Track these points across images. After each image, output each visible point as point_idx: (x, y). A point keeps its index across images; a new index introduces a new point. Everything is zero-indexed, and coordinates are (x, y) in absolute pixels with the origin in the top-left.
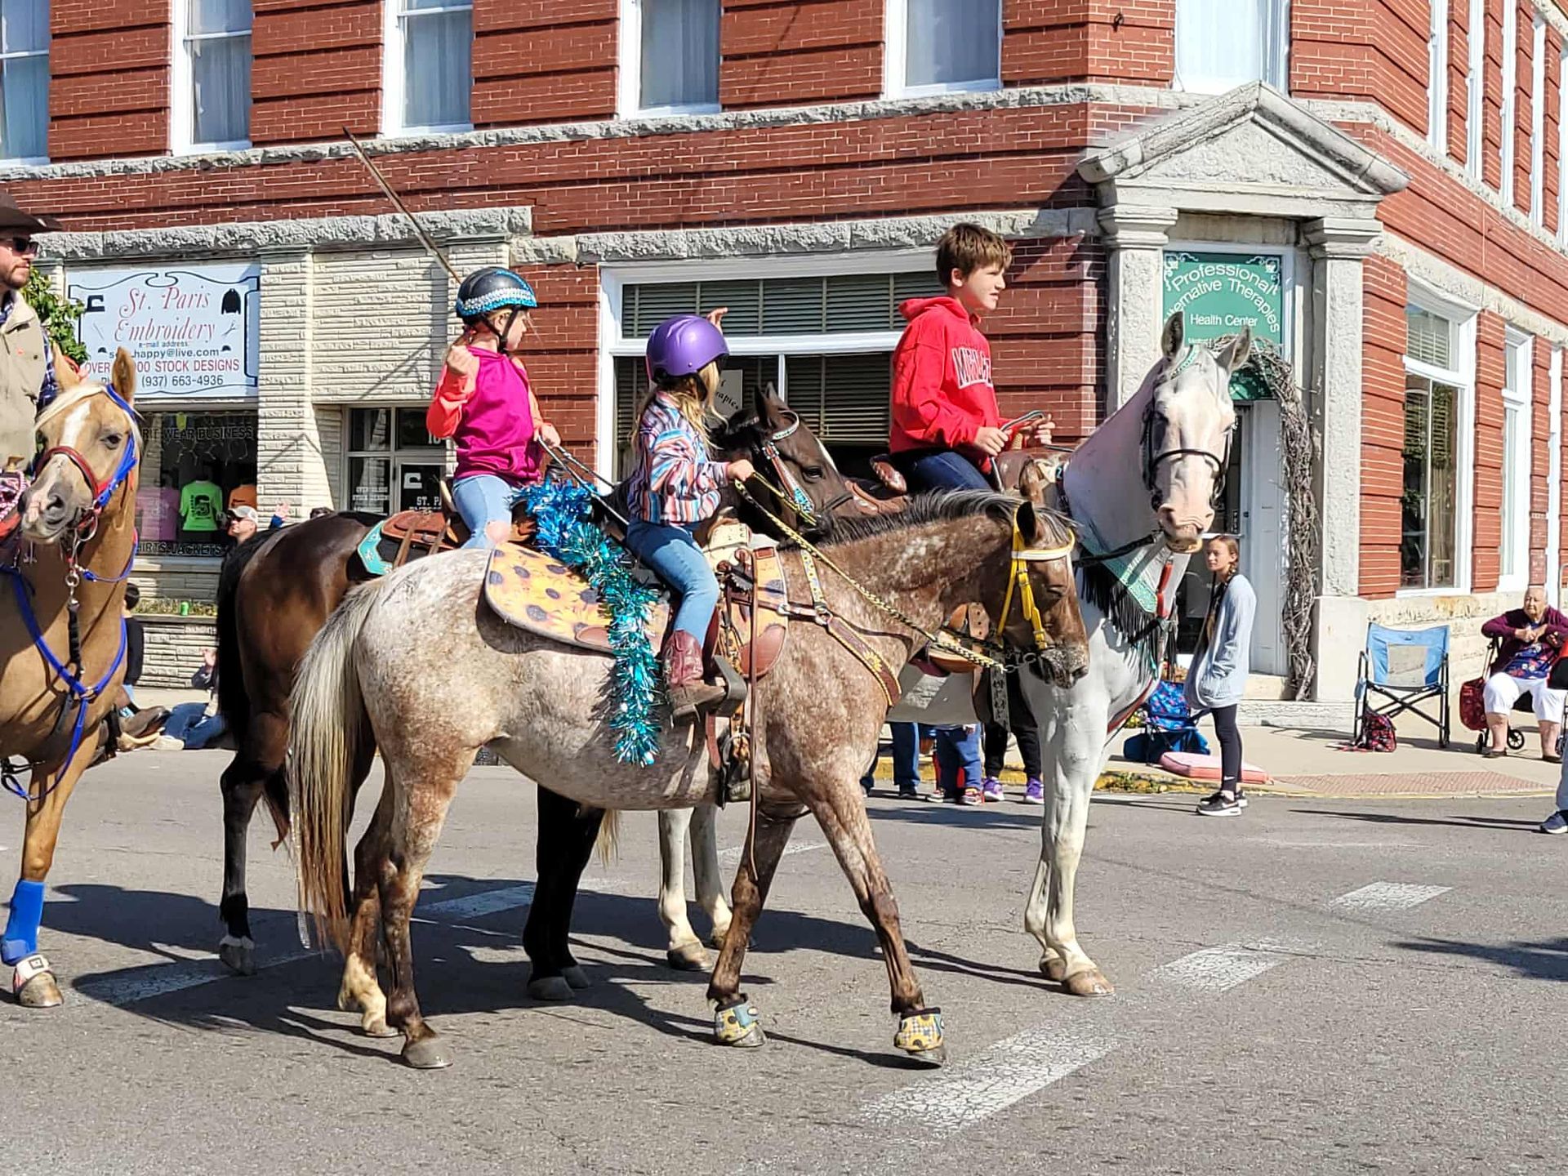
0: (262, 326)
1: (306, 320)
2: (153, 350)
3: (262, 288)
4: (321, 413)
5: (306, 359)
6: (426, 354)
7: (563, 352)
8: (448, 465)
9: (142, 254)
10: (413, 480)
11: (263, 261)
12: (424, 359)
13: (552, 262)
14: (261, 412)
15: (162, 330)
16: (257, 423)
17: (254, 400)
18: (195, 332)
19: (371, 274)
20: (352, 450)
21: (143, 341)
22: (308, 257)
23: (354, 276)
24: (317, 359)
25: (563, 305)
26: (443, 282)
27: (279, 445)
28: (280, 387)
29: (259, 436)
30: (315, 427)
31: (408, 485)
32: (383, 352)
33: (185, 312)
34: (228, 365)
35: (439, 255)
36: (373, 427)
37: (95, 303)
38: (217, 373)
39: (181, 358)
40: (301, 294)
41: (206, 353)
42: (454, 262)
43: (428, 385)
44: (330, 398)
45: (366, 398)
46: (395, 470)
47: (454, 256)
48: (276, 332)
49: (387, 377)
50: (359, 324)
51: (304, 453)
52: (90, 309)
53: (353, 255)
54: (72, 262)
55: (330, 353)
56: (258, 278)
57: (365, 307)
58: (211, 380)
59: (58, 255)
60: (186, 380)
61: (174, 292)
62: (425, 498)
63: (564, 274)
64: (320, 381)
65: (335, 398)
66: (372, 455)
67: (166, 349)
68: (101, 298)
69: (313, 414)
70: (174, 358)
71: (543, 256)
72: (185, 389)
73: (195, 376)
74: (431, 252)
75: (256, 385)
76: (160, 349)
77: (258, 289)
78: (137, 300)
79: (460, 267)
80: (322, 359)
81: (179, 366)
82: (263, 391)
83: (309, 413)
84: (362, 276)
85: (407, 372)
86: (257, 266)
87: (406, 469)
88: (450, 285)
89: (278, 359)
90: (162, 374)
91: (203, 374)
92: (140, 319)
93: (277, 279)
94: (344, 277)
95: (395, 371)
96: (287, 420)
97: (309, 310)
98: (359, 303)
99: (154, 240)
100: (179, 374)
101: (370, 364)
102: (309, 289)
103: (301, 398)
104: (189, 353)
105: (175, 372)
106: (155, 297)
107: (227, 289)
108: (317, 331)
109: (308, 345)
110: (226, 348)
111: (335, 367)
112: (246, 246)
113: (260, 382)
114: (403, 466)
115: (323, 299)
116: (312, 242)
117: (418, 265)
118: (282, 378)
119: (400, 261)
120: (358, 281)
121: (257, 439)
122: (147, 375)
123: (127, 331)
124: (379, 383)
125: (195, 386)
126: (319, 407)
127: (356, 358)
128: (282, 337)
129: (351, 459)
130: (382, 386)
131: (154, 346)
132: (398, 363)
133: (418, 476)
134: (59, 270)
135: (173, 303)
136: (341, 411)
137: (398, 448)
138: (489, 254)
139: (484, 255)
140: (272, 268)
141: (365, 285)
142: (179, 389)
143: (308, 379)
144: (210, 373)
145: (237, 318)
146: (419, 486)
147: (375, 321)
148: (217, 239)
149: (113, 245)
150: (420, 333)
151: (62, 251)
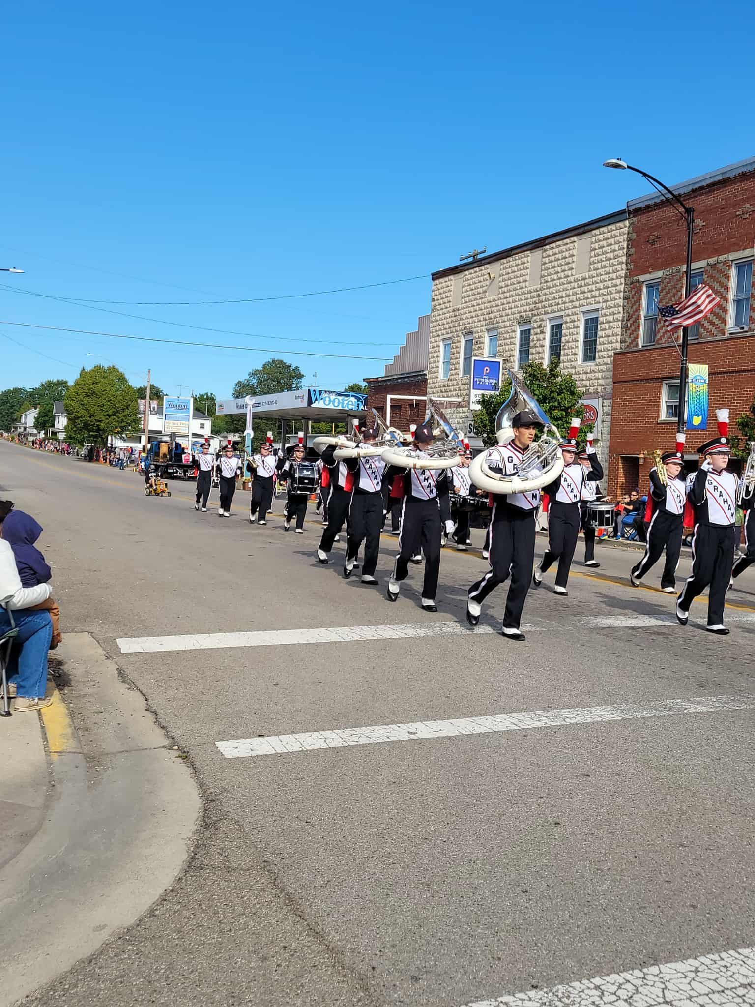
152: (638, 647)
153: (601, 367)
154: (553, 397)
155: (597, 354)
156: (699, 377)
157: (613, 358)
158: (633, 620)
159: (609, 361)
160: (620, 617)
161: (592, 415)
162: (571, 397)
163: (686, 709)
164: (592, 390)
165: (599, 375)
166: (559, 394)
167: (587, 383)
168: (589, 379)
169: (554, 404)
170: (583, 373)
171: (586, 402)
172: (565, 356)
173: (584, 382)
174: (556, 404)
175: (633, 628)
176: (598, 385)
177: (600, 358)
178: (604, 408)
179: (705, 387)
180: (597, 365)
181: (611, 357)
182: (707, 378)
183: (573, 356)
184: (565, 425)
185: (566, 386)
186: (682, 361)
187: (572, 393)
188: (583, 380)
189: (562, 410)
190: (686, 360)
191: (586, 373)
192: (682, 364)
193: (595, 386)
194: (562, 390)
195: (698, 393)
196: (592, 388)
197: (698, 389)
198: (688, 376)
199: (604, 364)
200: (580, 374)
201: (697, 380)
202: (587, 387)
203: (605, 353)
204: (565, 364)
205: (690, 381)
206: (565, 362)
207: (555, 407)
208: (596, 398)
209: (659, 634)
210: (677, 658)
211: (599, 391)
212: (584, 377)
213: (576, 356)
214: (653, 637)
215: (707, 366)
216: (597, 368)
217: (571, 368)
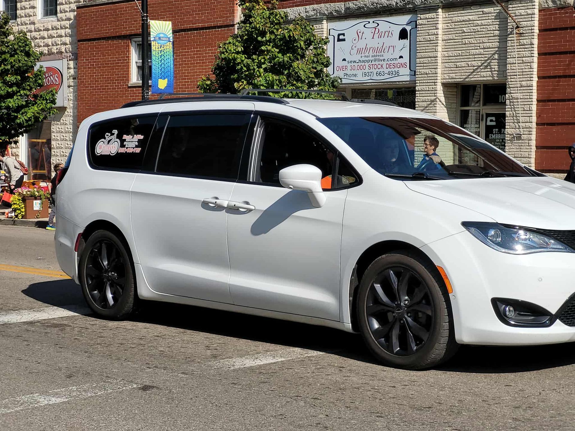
0: (418, 46)
1: (439, 42)
2: (367, 59)
3: (418, 26)
4: (446, 88)
5: (438, 61)
6: (496, 56)
7: (565, 53)
8: (506, 113)
9: (362, 12)
10: (491, 121)
11: (418, 13)
12: (495, 59)
13: (561, 6)
14: (417, 88)
15: (371, 49)
16: (415, 94)
17: (414, 82)
18: (386, 50)
19: (470, 17)
20: (462, 105)
21: (363, 55)
22: (440, 10)
23: (462, 18)
24: (444, 61)
25: (566, 29)
26: (505, 20)
27: (425, 104)
28: (426, 76)
29: (416, 100)
30: (443, 95)
31: (489, 123)
32: (476, 56)
33: (381, 40)
34: (402, 65)
35: (502, 6)
36: (474, 94)
37: (341, 37)
38: (396, 69)
39: (380, 63)
40: (436, 29)
41: (392, 60)
42: (511, 9)
43: (496, 72)
44: (450, 80)
45: (467, 80)
46: (482, 115)
47: (511, 6)
48: (424, 48)
49: (477, 69)
50: (464, 42)
51: (437, 108)
52: (339, 40)
53: (461, 9)
54: (331, 18)
55: (450, 58)
56: (416, 21)
57: (467, 34)
58: (394, 73)
59: (324, 14)
60: (382, 74)
61: (377, 30)
62: (497, 130)
63: (567, 13)
64: (445, 72)
65: (452, 80)
66: (472, 109)
67: (373, 58)
68: (344, 35)
69: (442, 89)
70: (377, 63)
71: (556, 4)
72: (382, 78)
73: (386, 71)
74: (499, 6)
75: (415, 75)
76: (370, 58)
77: (416, 27)
78: (360, 35)
79: (514, 12)
80: (446, 61)
81: (379, 66)
82: (418, 78)
83: (440, 88)
84: (466, 18)
85: (487, 66)
86: (415, 16)
87: (488, 115)
88: (509, 21)
89: (425, 61)
90: (371, 70)
91: (390, 70)
92: (361, 44)
93: (425, 22)
94: (457, 19)
95: (481, 66)
96: (429, 92)
97: (440, 37)
98: (464, 32)
99: (368, 5)
100: (379, 71)
101: (469, 63)
102: (440, 26)
103: (435, 81)
104: (384, 60)
105: (377, 70)
106: (368, 33)
107: (401, 28)
108: (443, 47)
109: (439, 55)
110: (401, 57)
111: (452, 65)
112: (410, 6)
113: (416, 73)
114: (486, 114)
115: (447, 31)
116: (442, 2)
117: (493, 11)
118: (427, 71)
119: (485, 10)
120: (464, 21)
121: (415, 102)
122: (365, 71)
123: (355, 50)
124: (474, 72)
125: (387, 76)
126: (444, 85)
127: (462, 60)
128: (427, 51)
129: (462, 111)
130: (475, 73)
131: (368, 57)
132: (483, 62)
133: (494, 119)
134: (325, 22)
135: (376, 36)
136: (456, 87)
137: (484, 104)
138: (528, 4)
139: (526, 5)
140: (422, 16)
141: (467, 23)
142: (379, 78)
143: (439, 71)
144: (393, 70)
145: (406, 42)
146: (494, 123)
147: (472, 41)
148: (397, 3)
149: (349, 8)
150: (494, 46)
151: (326, 12)
152: (26, 343)
153: (63, 23)
154: (5, 58)
155: (58, 7)
156: (162, 35)
157: (76, 13)
158: (36, 314)
159: (72, 15)
160: (24, 311)
161: (56, 78)
162: (26, 59)
163: (39, 402)
164: (54, 50)
165: (62, 32)
166: (12, 56)
167: (49, 41)
168: (51, 37)
169: (6, 68)
170: (44, 30)
171: (46, 64)
172: (22, 9)
173: (45, 40)
174: (9, 67)
175: (31, 323)
176: (61, 44)
177: (61, 12)
178: (70, 70)
179: (169, 47)
180: (58, 20)
181: (73, 11)
182: (170, 35)
183: (31, 10)
184: (22, 92)
185: (20, 47)
186: (143, 17)
187: (28, 54)
188: (44, 38)
189: (17, 74)
190: (147, 17)
191: (47, 30)
192: (143, 20)
193: (59, 45)
194: (15, 50)
195: (162, 53)
196: (55, 48)
197: (162, 49)
198: (150, 35)
199: (66, 20)
200: (41, 30)
201: (160, 38)
202: (50, 46)
203: (68, 6)
204: (22, 19)
205: (152, 39)
206: (23, 17)
207: (8, 70)
208: (60, 59)
209: (55, 326)
210: (61, 350)
211: (63, 50)
212: (45, 34)
213: (35, 10)
214: (48, 330)
215: (170, 22)
216: (59, 23)
217: (30, 24)
